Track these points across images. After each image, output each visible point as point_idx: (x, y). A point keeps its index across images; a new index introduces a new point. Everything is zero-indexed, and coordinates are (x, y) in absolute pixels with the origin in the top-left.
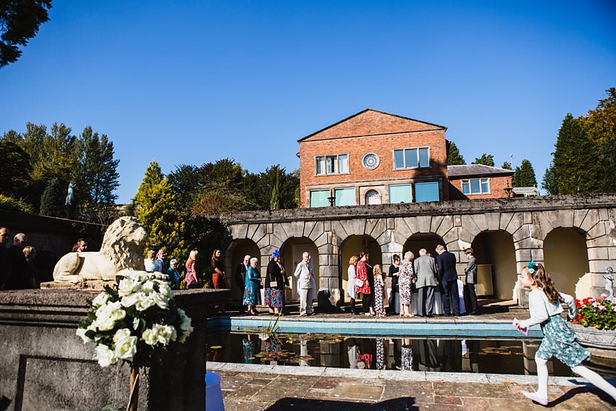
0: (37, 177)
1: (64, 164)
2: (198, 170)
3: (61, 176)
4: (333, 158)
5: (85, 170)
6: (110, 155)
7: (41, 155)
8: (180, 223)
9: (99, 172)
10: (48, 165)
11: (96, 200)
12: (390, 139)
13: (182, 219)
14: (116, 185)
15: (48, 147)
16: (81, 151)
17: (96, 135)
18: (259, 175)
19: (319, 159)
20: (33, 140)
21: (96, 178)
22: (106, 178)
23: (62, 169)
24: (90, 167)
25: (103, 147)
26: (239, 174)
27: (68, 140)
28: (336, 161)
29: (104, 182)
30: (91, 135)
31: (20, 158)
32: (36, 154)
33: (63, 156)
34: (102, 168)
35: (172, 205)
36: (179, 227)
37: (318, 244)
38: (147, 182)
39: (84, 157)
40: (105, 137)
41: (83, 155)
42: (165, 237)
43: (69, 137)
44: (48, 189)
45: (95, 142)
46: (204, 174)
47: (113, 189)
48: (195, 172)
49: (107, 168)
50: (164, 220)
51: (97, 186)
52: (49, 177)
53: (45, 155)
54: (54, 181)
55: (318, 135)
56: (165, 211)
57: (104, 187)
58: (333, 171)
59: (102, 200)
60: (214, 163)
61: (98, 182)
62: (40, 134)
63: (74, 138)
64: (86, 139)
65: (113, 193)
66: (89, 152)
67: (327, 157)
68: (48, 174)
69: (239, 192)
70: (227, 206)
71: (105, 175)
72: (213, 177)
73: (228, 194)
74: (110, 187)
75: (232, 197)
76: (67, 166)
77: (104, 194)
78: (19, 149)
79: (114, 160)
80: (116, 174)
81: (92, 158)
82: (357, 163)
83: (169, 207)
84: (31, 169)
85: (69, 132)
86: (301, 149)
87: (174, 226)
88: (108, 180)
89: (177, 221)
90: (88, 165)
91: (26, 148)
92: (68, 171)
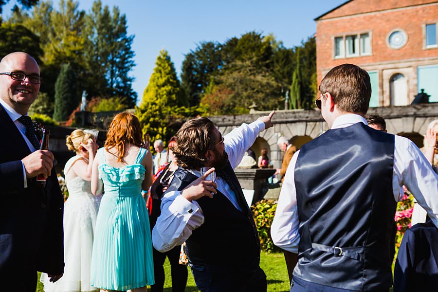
0: (48, 61)
1: (75, 45)
2: (221, 46)
3: (74, 59)
4: (354, 37)
5: (97, 49)
6: (123, 30)
7: (50, 35)
8: (163, 128)
9: (113, 51)
10: (59, 46)
11: (112, 83)
12: (421, 12)
13: (164, 125)
14: (132, 65)
15: (56, 25)
16: (92, 27)
17: (107, 8)
18: (292, 49)
19: (337, 39)
20: (41, 18)
21: (110, 58)
22: (121, 57)
23: (74, 52)
24: (103, 46)
25: (116, 21)
26: (269, 49)
27: (77, 15)
28: (357, 41)
29: (119, 62)
30: (101, 9)
31: (31, 42)
32: (45, 33)
33: (74, 36)
34: (116, 46)
35: (156, 115)
36: (162, 131)
37: (270, 143)
38: (157, 72)
39: (96, 35)
40: (116, 9)
41: (93, 33)
42: (152, 139)
43: (78, 12)
44: (61, 77)
45: (106, 17)
46: (227, 51)
47: (129, 69)
48: (217, 48)
49: (121, 45)
50: (151, 126)
51: (112, 67)
52: (61, 61)
53: (54, 35)
54: (66, 67)
55: (336, 11)
56: (151, 120)
57: (120, 68)
58: (354, 51)
59: (118, 83)
60: (239, 37)
61: (113, 62)
62: (47, 10)
63: (83, 13)
64: (96, 13)
65: (130, 74)
66: (100, 29)
67: (347, 37)
68: (60, 58)
69: (267, 71)
70: (253, 89)
71: (119, 54)
72: (238, 55)
73: (254, 75)
74: (126, 68)
75: (259, 78)
76: (78, 47)
77: (120, 76)
78: (28, 33)
79: (128, 35)
80: (132, 52)
81: (104, 37)
82: (380, 42)
83: (154, 116)
84: (42, 53)
85: (77, 6)
86: (318, 28)
87: (158, 131)
88: (124, 60)
89: (161, 126)
90: (100, 45)
91: (35, 28)
92: (80, 53)
